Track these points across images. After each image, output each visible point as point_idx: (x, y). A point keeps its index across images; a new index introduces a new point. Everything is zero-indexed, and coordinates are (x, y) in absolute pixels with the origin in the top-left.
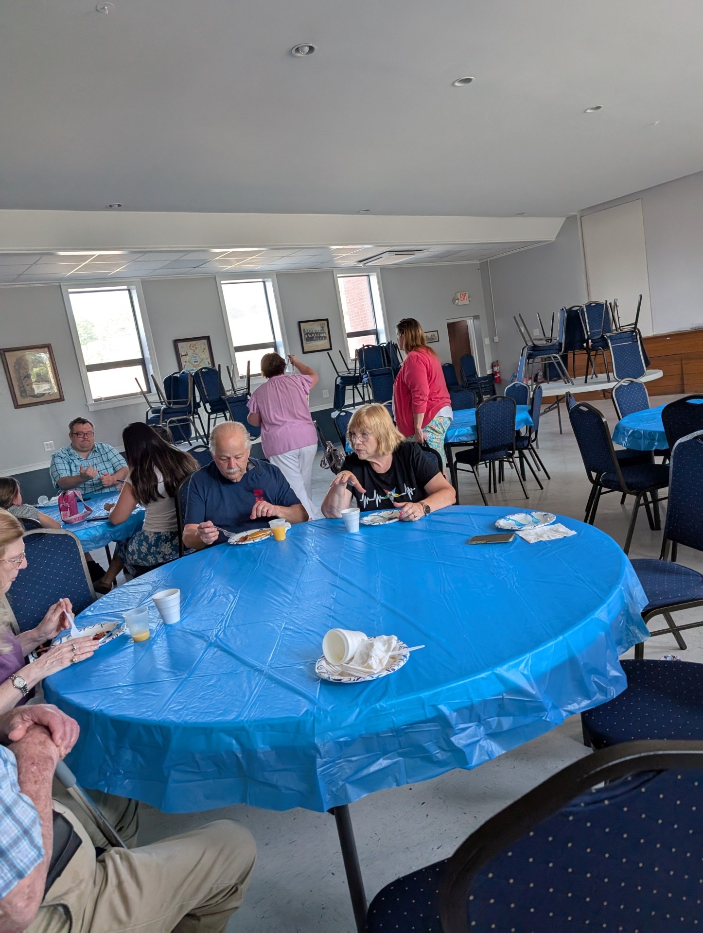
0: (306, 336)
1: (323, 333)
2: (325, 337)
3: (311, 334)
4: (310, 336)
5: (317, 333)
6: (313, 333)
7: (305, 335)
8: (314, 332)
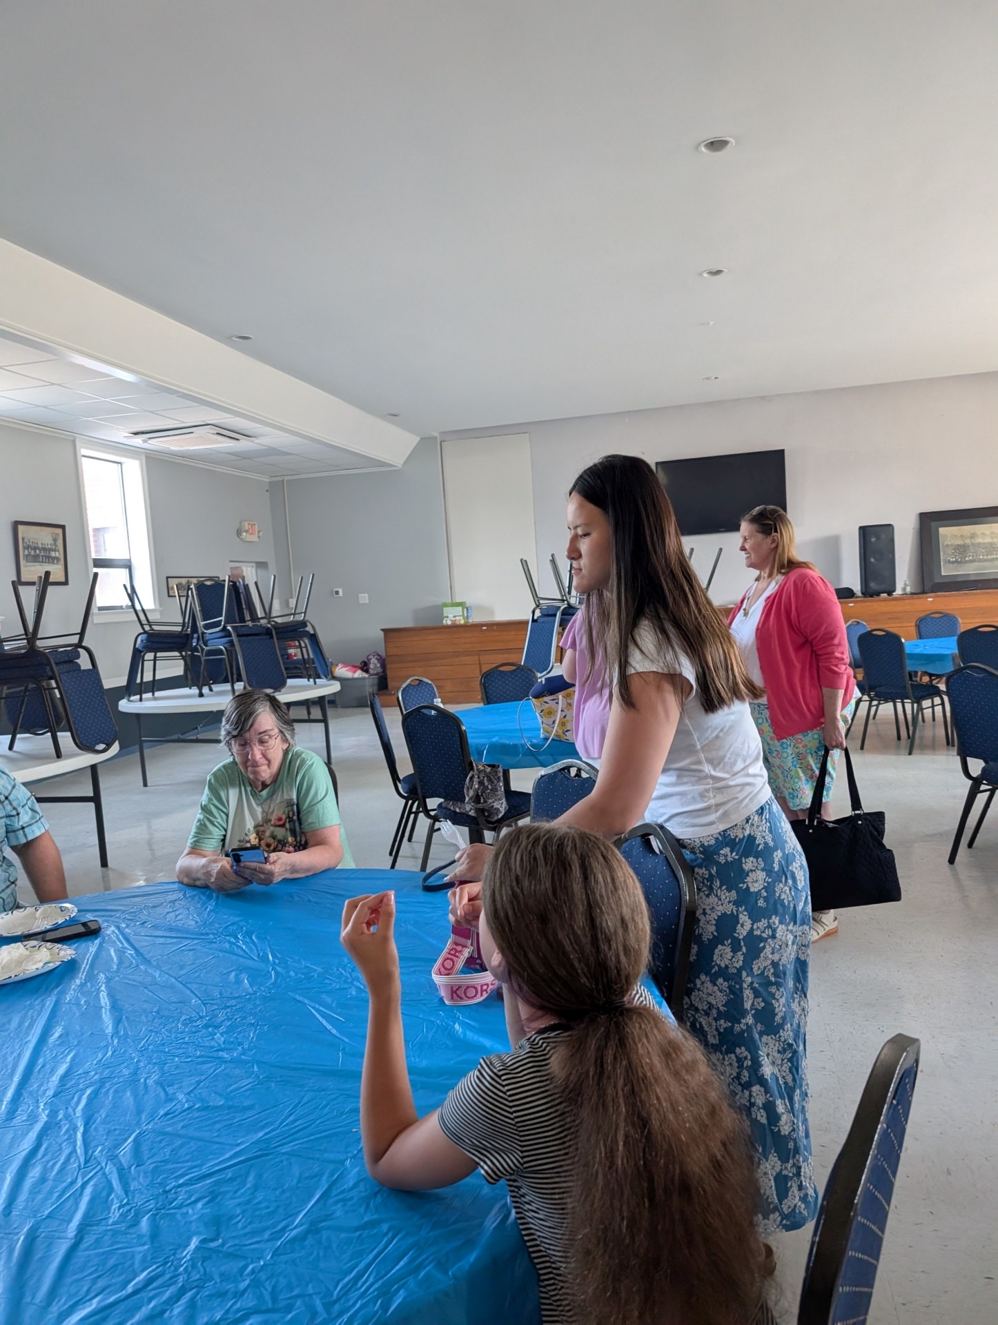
0: (26, 552)
1: (55, 550)
2: (58, 559)
3: (35, 549)
4: (33, 553)
5: (44, 549)
6: (38, 548)
7: (25, 548)
8: (40, 546)
